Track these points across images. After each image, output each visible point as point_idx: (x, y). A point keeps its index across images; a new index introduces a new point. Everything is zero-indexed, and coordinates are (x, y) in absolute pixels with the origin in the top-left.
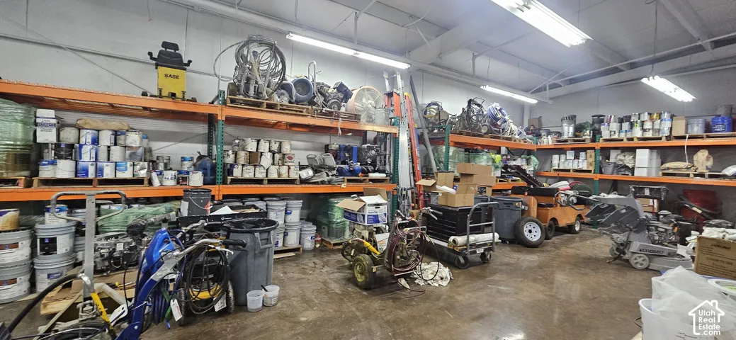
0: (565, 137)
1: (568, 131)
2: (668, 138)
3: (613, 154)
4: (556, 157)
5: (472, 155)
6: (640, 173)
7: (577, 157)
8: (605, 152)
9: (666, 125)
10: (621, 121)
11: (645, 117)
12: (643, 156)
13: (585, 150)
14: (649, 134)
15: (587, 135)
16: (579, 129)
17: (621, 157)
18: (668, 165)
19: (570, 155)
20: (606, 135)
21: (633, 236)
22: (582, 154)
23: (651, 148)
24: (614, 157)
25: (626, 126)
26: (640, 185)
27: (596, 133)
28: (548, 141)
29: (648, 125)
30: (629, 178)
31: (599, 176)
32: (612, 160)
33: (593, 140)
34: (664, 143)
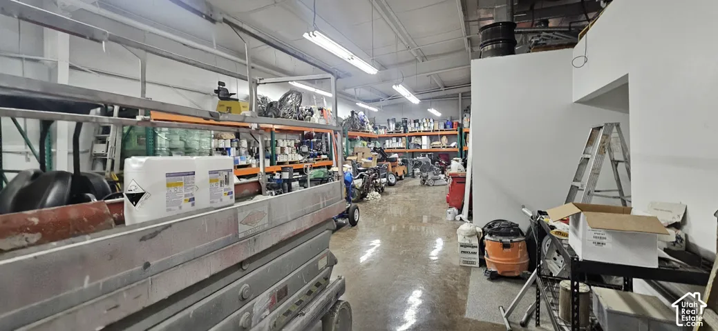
0: (391, 130)
1: (393, 126)
2: (433, 131)
3: (413, 138)
4: (387, 141)
5: (352, 142)
6: (424, 148)
7: (397, 141)
8: (410, 138)
9: (432, 125)
10: (415, 122)
11: (425, 121)
12: (425, 139)
13: (401, 137)
14: (426, 129)
15: (402, 129)
16: (397, 126)
17: (416, 140)
18: (434, 143)
19: (394, 140)
20: (410, 129)
21: (429, 173)
22: (400, 139)
23: (427, 135)
24: (414, 140)
25: (417, 124)
26: (424, 153)
27: (406, 128)
28: (382, 132)
29: (426, 125)
30: (420, 150)
31: (409, 150)
32: (413, 142)
33: (405, 132)
34: (431, 133)
